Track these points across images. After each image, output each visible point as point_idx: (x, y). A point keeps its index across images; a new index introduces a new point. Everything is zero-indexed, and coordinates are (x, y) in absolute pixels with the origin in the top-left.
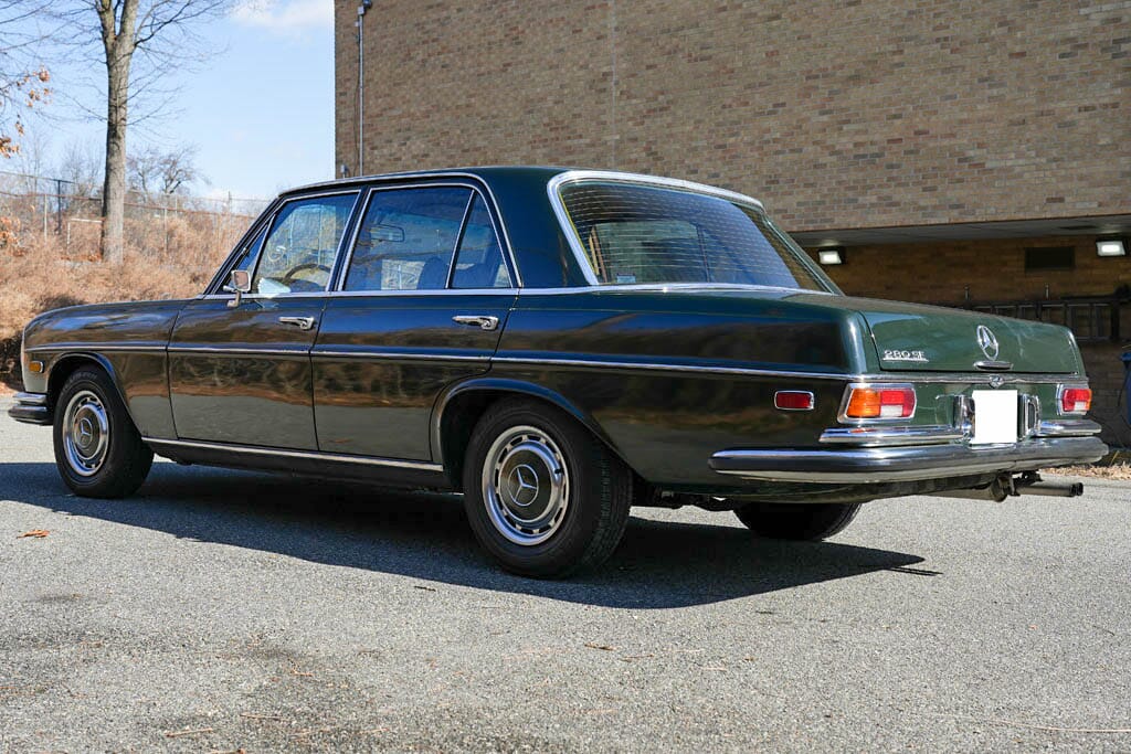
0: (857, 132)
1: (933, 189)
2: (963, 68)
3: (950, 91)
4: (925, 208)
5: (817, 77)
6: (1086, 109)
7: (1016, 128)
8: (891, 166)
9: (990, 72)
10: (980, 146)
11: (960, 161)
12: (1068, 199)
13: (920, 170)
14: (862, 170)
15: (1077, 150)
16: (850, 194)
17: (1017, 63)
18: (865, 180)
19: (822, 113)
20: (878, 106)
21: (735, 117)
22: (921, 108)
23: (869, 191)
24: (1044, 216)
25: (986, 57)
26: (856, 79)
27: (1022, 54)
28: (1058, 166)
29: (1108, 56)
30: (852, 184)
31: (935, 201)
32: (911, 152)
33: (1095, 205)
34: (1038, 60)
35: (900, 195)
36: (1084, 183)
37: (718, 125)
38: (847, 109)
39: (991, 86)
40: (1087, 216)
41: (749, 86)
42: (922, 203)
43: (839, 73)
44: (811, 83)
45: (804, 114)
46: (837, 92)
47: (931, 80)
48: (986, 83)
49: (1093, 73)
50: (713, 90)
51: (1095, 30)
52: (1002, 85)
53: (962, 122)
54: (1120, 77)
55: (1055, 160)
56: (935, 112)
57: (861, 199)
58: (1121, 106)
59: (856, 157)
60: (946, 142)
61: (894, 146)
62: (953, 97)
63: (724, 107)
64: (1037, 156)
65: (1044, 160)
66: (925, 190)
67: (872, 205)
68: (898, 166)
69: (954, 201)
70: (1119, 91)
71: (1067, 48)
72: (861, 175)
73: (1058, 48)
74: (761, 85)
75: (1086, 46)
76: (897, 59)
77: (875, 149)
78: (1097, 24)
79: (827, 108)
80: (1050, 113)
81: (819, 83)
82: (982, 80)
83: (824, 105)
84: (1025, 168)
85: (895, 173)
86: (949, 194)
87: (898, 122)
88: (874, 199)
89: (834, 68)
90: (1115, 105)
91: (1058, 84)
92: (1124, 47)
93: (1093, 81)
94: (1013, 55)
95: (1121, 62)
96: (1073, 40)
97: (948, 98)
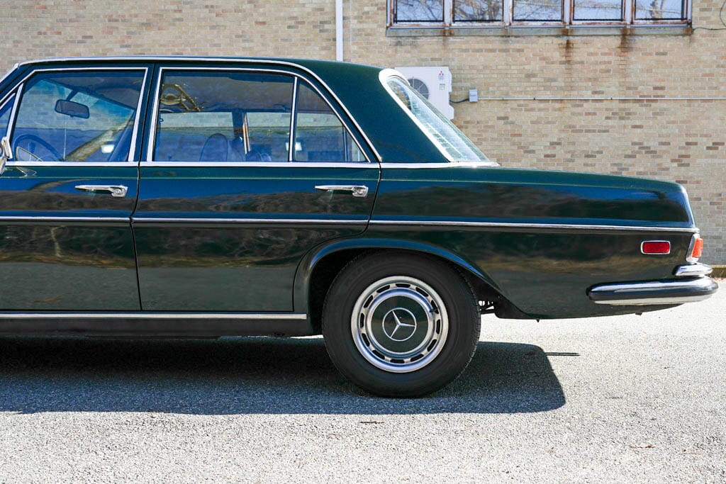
2: (225, 27)
3: (216, 41)
5: (117, 21)
9: (243, 32)
17: (260, 27)
19: (122, 47)
20: (164, 46)
21: (50, 42)
22: (197, 50)
25: (240, 22)
26: (147, 25)
27: (264, 23)
29: (317, 30)
34: (274, 27)
37: (35, 46)
38: (141, 45)
39: (244, 41)
41: (61, 21)
43: (134, 20)
44: (114, 24)
45: (108, 46)
46: (133, 33)
47: (203, 32)
48: (241, 39)
49: (308, 40)
50: (29, 20)
51: (308, 14)
52: (252, 41)
54: (324, 44)
62: (219, 45)
63: (40, 33)
70: (324, 53)
71: (292, 23)
73: (286, 22)
74: (70, 20)
75: (303, 23)
76: (178, 15)
78: (310, 10)
79: (126, 43)
81: (120, 25)
82: (237, 36)
83: (123, 41)
89: (131, 16)
91: (287, 44)
92: (326, 26)
93: (308, 44)
94: (257, 23)
95: (324, 35)
96: (296, 18)
97: (215, 45)
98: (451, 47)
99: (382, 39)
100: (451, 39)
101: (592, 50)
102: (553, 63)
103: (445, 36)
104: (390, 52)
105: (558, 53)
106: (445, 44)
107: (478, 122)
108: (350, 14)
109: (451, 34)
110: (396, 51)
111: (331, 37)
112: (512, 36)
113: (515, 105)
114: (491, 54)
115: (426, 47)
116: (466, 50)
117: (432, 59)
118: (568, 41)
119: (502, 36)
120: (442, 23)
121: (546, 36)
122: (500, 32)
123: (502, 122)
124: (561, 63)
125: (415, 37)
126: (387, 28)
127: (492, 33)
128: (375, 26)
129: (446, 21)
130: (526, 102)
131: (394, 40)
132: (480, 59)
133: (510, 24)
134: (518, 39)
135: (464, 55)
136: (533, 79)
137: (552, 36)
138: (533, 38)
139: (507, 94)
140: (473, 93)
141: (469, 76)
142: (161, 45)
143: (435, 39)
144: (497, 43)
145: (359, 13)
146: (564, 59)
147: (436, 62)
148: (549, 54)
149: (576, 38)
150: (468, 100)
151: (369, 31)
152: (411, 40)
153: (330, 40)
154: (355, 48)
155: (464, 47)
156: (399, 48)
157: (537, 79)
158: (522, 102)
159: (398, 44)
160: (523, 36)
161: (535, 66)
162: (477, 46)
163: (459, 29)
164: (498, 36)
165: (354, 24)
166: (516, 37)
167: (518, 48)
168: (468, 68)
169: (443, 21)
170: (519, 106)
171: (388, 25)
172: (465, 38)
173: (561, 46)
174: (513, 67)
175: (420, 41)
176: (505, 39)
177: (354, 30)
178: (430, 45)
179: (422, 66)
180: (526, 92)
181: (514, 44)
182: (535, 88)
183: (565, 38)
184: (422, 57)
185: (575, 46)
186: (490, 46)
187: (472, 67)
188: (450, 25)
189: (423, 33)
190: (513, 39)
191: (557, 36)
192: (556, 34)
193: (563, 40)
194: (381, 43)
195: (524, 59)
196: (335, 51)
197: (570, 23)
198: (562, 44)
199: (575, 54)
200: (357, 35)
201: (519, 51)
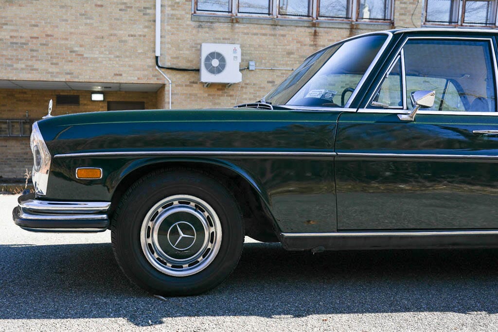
0: (12, 31)
1: (57, 64)
2: (72, 7)
3: (65, 17)
4: (52, 73)
6: (132, 36)
7: (99, 40)
8: (32, 50)
9: (85, 11)
10: (81, 46)
11: (71, 52)
12: (124, 75)
13: (49, 54)
14: (16, 50)
15: (128, 53)
16: (9, 62)
17: (99, 9)
18: (17, 56)
22: (49, 23)
23: (20, 62)
24: (112, 82)
25: (83, 4)
27: (101, 6)
28: (119, 60)
29: (141, 14)
30: (9, 57)
31: (58, 70)
32: (44, 45)
33: (136, 78)
34: (109, 10)
35: (38, 65)
36: (131, 69)
38: (5, 17)
39: (86, 18)
40: (133, 83)
42: (50, 70)
47: (54, 10)
48: (84, 17)
49: (135, 20)
51: (135, 1)
52: (92, 19)
53: (71, 33)
54: (146, 24)
55: (118, 57)
56: (57, 27)
57: (15, 66)
58: (147, 37)
59: (12, 43)
60: (63, 42)
61: (35, 41)
62: (67, 20)
64: (110, 54)
65: (112, 56)
66: (52, 64)
67: (22, 69)
68: (37, 51)
69: (68, 71)
70: (146, 30)
71: (123, 7)
72: (15, 53)
73: (119, 6)
75: (131, 7)
77: (23, 41)
80: (115, 35)
82: (81, 15)
84: (104, 59)
85: (35, 54)
86: (65, 67)
87: (36, 28)
88: (23, 66)
90: (145, 36)
91: (119, 22)
92: (148, 11)
93: (135, 24)
94: (97, 5)
95: (147, 17)
96: (125, 3)
97: (64, 20)
98: (236, 30)
99: (188, 23)
100: (237, 25)
101: (331, 38)
102: (305, 45)
103: (233, 23)
104: (194, 32)
105: (309, 39)
106: (232, 28)
107: (254, 84)
108: (166, 3)
109: (237, 21)
110: (198, 32)
111: (151, 19)
112: (278, 25)
113: (279, 73)
114: (264, 37)
115: (219, 29)
116: (247, 34)
117: (223, 39)
118: (315, 31)
119: (272, 25)
120: (230, 14)
121: (301, 26)
122: (271, 22)
123: (271, 85)
124: (311, 45)
125: (212, 22)
126: (192, 14)
127: (265, 23)
128: (183, 13)
129: (233, 12)
130: (287, 72)
131: (197, 24)
132: (257, 40)
133: (277, 17)
134: (282, 27)
135: (246, 37)
136: (292, 56)
137: (305, 27)
138: (293, 28)
139: (274, 66)
140: (252, 63)
141: (249, 52)
142: (21, 18)
143: (226, 25)
144: (268, 30)
145: (172, 3)
146: (312, 43)
147: (226, 41)
148: (302, 39)
149: (321, 29)
150: (248, 68)
151: (179, 16)
152: (209, 24)
153: (150, 21)
154: (169, 28)
155: (245, 31)
156: (200, 30)
157: (295, 56)
158: (284, 72)
159: (200, 26)
160: (286, 26)
161: (293, 47)
162: (255, 31)
163: (243, 18)
164: (269, 25)
165: (168, 10)
166: (281, 26)
167: (282, 33)
168: (248, 46)
169: (231, 12)
170: (282, 74)
171: (193, 12)
172: (247, 25)
173: (310, 34)
174: (278, 47)
175: (216, 25)
176: (274, 27)
177: (168, 15)
178: (223, 28)
179: (216, 43)
180: (287, 65)
181: (280, 31)
182: (293, 62)
183: (314, 29)
184: (217, 37)
185: (320, 34)
186: (264, 32)
187: (250, 46)
188: (236, 15)
189: (218, 19)
190: (279, 27)
191: (308, 27)
192: (307, 25)
193: (312, 30)
194: (187, 25)
195: (286, 42)
196: (155, 30)
197: (317, 19)
198: (311, 32)
199: (319, 40)
200: (170, 19)
201: (284, 36)
